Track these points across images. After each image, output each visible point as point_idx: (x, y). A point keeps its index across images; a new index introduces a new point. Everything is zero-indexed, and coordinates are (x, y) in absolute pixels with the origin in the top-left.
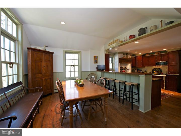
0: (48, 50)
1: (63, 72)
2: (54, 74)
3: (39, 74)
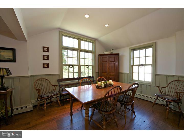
0: (115, 52)
1: (129, 72)
2: (120, 74)
3: (105, 73)
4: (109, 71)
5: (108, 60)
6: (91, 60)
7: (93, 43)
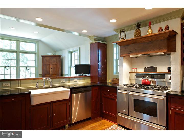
4: (51, 73)
5: (50, 61)
6: (34, 61)
7: (36, 43)
